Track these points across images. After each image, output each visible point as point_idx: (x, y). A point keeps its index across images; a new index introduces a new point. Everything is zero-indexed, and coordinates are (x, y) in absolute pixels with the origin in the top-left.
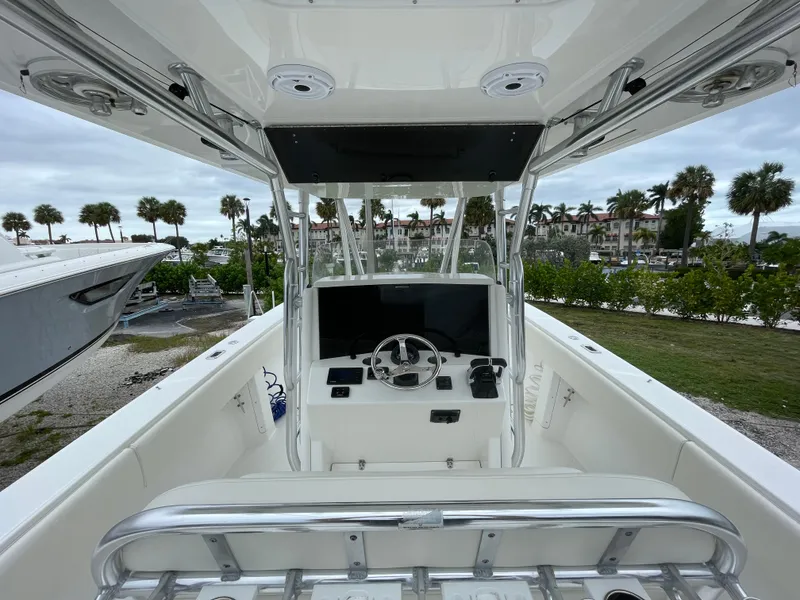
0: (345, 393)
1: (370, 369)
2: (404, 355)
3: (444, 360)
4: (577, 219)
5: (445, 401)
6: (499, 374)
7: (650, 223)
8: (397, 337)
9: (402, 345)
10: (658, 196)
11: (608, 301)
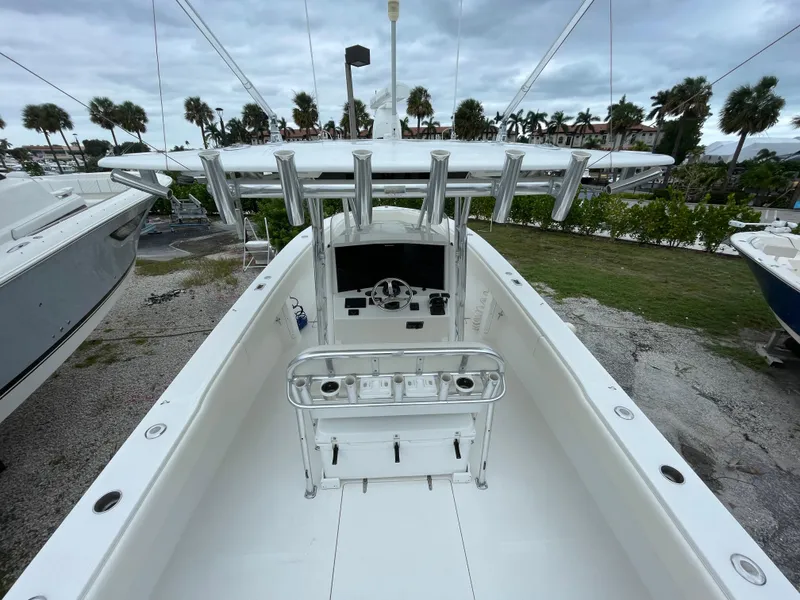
0: (356, 313)
1: (371, 299)
2: (391, 291)
3: (415, 293)
4: (573, 130)
5: (415, 317)
6: (446, 302)
7: (647, 135)
8: (387, 280)
9: (390, 285)
10: (660, 106)
11: (580, 225)
